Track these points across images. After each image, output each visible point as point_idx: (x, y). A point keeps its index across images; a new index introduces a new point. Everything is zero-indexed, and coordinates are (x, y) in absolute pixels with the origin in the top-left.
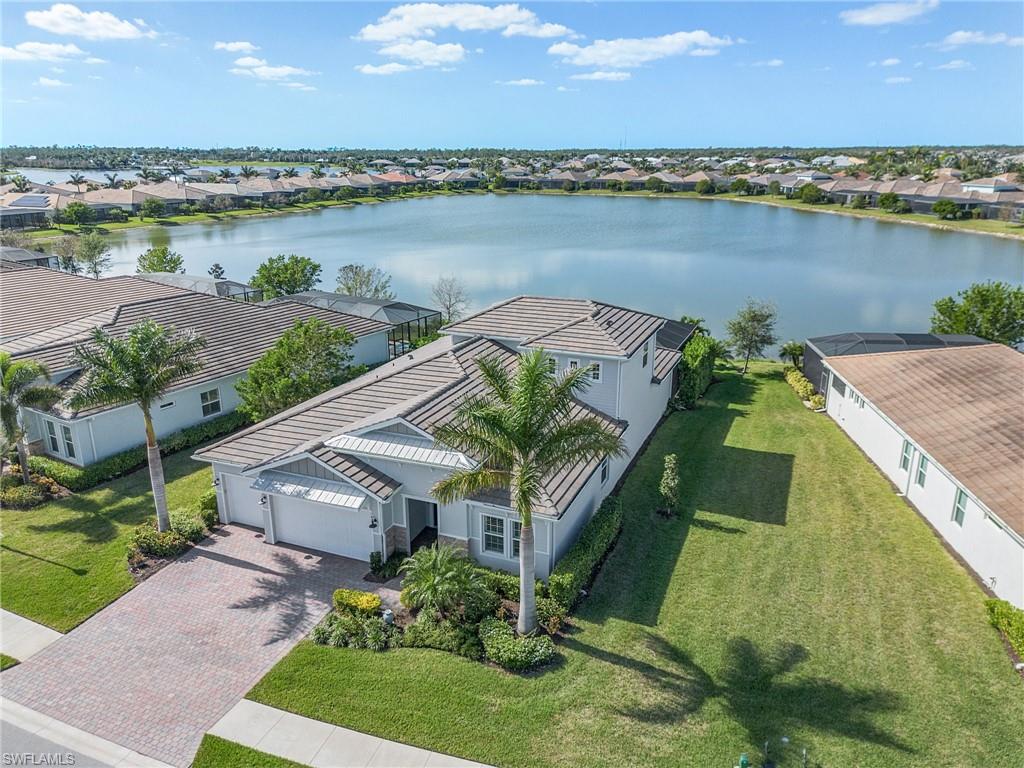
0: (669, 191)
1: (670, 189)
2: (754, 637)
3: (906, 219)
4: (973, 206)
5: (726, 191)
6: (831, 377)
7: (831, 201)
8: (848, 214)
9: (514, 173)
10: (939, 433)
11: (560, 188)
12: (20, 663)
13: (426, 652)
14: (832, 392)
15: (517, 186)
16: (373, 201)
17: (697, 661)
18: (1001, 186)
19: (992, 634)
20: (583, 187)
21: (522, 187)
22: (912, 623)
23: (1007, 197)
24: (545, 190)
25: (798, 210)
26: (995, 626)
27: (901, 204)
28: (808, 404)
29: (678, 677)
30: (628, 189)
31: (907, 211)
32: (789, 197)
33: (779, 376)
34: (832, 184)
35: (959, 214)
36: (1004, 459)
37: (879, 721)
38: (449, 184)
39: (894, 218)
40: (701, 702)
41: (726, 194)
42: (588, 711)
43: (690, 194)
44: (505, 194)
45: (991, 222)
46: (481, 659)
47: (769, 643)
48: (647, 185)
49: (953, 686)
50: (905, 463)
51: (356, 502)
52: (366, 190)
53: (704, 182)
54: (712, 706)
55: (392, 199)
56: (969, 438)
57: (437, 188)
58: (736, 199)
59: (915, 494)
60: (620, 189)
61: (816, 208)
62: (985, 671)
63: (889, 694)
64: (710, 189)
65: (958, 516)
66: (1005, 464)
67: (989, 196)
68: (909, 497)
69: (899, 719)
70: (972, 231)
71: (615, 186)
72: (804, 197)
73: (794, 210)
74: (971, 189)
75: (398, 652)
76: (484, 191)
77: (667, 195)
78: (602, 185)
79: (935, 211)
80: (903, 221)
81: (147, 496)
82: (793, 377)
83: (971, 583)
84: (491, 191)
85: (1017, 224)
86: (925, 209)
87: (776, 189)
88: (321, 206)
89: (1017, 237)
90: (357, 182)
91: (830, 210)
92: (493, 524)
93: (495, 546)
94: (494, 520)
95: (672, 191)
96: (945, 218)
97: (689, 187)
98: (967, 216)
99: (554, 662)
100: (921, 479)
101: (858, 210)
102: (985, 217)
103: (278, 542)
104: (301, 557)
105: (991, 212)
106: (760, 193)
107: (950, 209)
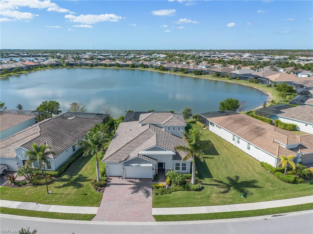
0: (122, 67)
1: (122, 66)
2: (230, 176)
3: (188, 75)
4: (202, 71)
5: (138, 67)
6: (210, 122)
7: (167, 70)
8: (173, 74)
9: (71, 61)
10: (241, 133)
11: (88, 66)
12: (96, 215)
13: (178, 192)
14: (210, 125)
15: (73, 65)
16: (26, 72)
17: (224, 182)
18: (207, 66)
19: (262, 168)
20: (95, 65)
21: (75, 65)
22: (250, 168)
23: (209, 69)
24: (83, 67)
25: (159, 72)
26: (263, 166)
27: (185, 71)
28: (205, 129)
29: (223, 185)
30: (109, 66)
31: (187, 73)
32: (156, 69)
33: (194, 122)
34: (166, 65)
35: (199, 74)
36: (255, 137)
37: (256, 184)
38: (50, 65)
39: (184, 75)
40: (230, 188)
41: (138, 68)
42: (214, 194)
43: (128, 68)
44: (69, 68)
45: (206, 75)
46: (189, 190)
47: (232, 176)
48: (115, 65)
49: (262, 177)
50: (234, 139)
51: (151, 165)
52: (22, 68)
53: (132, 64)
54: (232, 188)
55: (32, 71)
56: (247, 133)
57: (46, 66)
58: (142, 69)
59: (237, 145)
60: (107, 66)
61: (164, 72)
62: (265, 173)
63: (254, 180)
64: (133, 66)
65: (249, 148)
66: (255, 138)
67: (205, 68)
68: (236, 146)
69: (258, 183)
70: (204, 78)
71: (105, 65)
72: (160, 69)
73: (158, 72)
74: (200, 67)
75: (173, 193)
76: (62, 67)
77: (122, 68)
78: (101, 65)
79: (194, 73)
80: (187, 76)
81: (78, 175)
82: (198, 123)
83: (255, 160)
84: (64, 67)
85: (213, 76)
86: (191, 72)
87: (152, 66)
88: (9, 75)
89: (214, 79)
90: (17, 66)
91: (168, 72)
92: (178, 165)
93: (178, 169)
94: (178, 164)
95: (123, 67)
96: (196, 75)
97: (128, 66)
98: (201, 74)
99: (203, 188)
100: (238, 142)
101: (175, 73)
102: (205, 74)
103: (126, 178)
104: (134, 180)
105: (206, 73)
106: (148, 67)
107: (197, 72)
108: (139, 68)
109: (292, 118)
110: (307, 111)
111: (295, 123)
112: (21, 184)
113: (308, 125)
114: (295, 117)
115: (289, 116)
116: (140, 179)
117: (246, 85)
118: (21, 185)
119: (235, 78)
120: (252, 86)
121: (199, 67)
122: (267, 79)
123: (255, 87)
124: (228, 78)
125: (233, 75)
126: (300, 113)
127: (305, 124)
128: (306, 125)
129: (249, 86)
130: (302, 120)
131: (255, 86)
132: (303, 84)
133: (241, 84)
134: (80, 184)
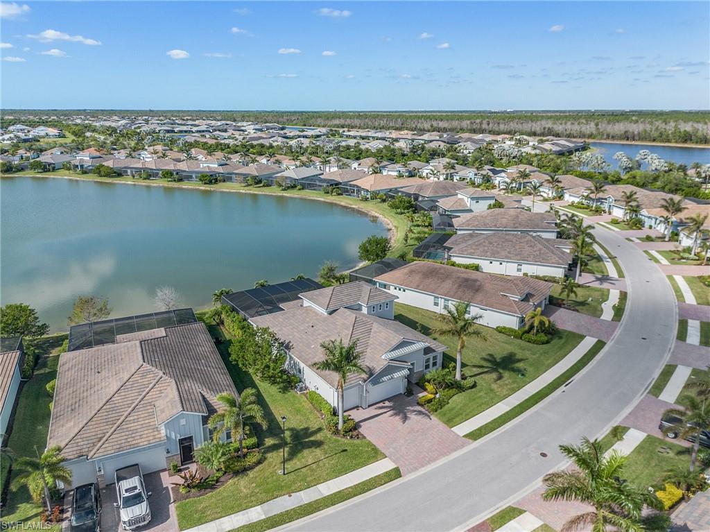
2: (482, 357)
3: (185, 185)
5: (23, 170)
8: (146, 184)
12: (398, 468)
13: (455, 397)
17: (486, 365)
23: (226, 169)
26: (500, 332)
27: (174, 176)
29: (489, 370)
31: (180, 180)
32: (85, 172)
35: (212, 181)
37: (517, 357)
39: (176, 185)
40: (499, 372)
42: (492, 384)
45: (228, 184)
46: (466, 390)
54: (501, 371)
61: (114, 181)
62: (511, 341)
63: (511, 353)
64: (9, 169)
67: (217, 168)
69: (518, 355)
74: (205, 165)
75: (450, 402)
79: (198, 180)
80: (182, 187)
81: (286, 430)
85: (243, 184)
89: (250, 192)
91: (128, 181)
92: (427, 360)
93: (427, 368)
96: (205, 183)
98: (217, 182)
101: (147, 181)
102: (224, 181)
103: (369, 406)
104: (381, 405)
105: (227, 178)
106: (54, 169)
107: (208, 178)
108: (30, 174)
109: (471, 255)
110: (484, 242)
111: (476, 262)
112: (213, 483)
113: (493, 262)
114: (474, 253)
115: (465, 253)
116: (389, 399)
117: (322, 199)
118: (214, 485)
119: (293, 187)
120: (334, 202)
121: (201, 166)
122: (354, 186)
123: (342, 204)
124: (281, 188)
125: (288, 181)
126: (477, 246)
127: (499, 263)
128: (491, 263)
129: (328, 201)
130: (483, 256)
131: (341, 201)
132: (417, 192)
133: (313, 198)
134: (311, 441)
